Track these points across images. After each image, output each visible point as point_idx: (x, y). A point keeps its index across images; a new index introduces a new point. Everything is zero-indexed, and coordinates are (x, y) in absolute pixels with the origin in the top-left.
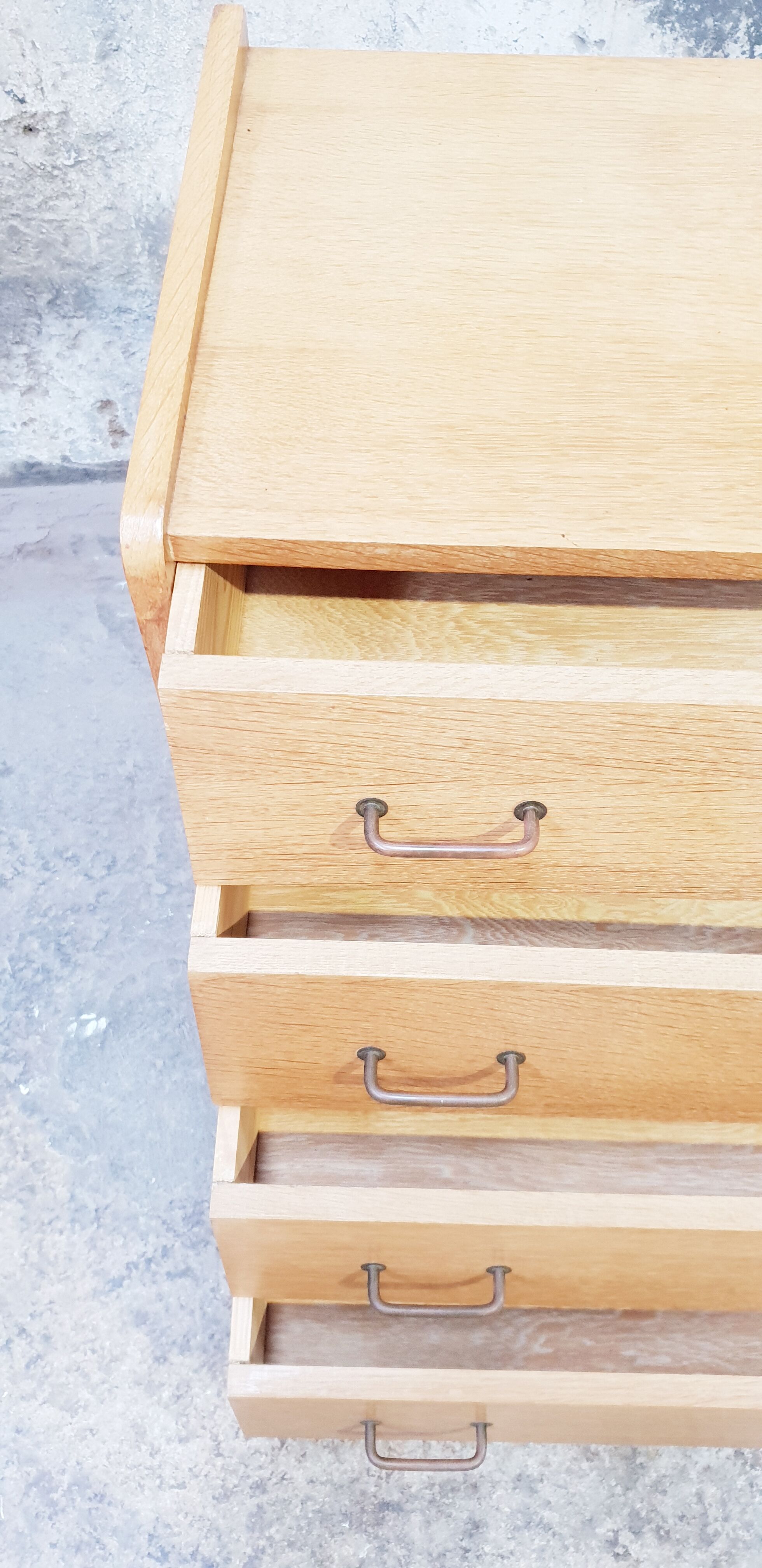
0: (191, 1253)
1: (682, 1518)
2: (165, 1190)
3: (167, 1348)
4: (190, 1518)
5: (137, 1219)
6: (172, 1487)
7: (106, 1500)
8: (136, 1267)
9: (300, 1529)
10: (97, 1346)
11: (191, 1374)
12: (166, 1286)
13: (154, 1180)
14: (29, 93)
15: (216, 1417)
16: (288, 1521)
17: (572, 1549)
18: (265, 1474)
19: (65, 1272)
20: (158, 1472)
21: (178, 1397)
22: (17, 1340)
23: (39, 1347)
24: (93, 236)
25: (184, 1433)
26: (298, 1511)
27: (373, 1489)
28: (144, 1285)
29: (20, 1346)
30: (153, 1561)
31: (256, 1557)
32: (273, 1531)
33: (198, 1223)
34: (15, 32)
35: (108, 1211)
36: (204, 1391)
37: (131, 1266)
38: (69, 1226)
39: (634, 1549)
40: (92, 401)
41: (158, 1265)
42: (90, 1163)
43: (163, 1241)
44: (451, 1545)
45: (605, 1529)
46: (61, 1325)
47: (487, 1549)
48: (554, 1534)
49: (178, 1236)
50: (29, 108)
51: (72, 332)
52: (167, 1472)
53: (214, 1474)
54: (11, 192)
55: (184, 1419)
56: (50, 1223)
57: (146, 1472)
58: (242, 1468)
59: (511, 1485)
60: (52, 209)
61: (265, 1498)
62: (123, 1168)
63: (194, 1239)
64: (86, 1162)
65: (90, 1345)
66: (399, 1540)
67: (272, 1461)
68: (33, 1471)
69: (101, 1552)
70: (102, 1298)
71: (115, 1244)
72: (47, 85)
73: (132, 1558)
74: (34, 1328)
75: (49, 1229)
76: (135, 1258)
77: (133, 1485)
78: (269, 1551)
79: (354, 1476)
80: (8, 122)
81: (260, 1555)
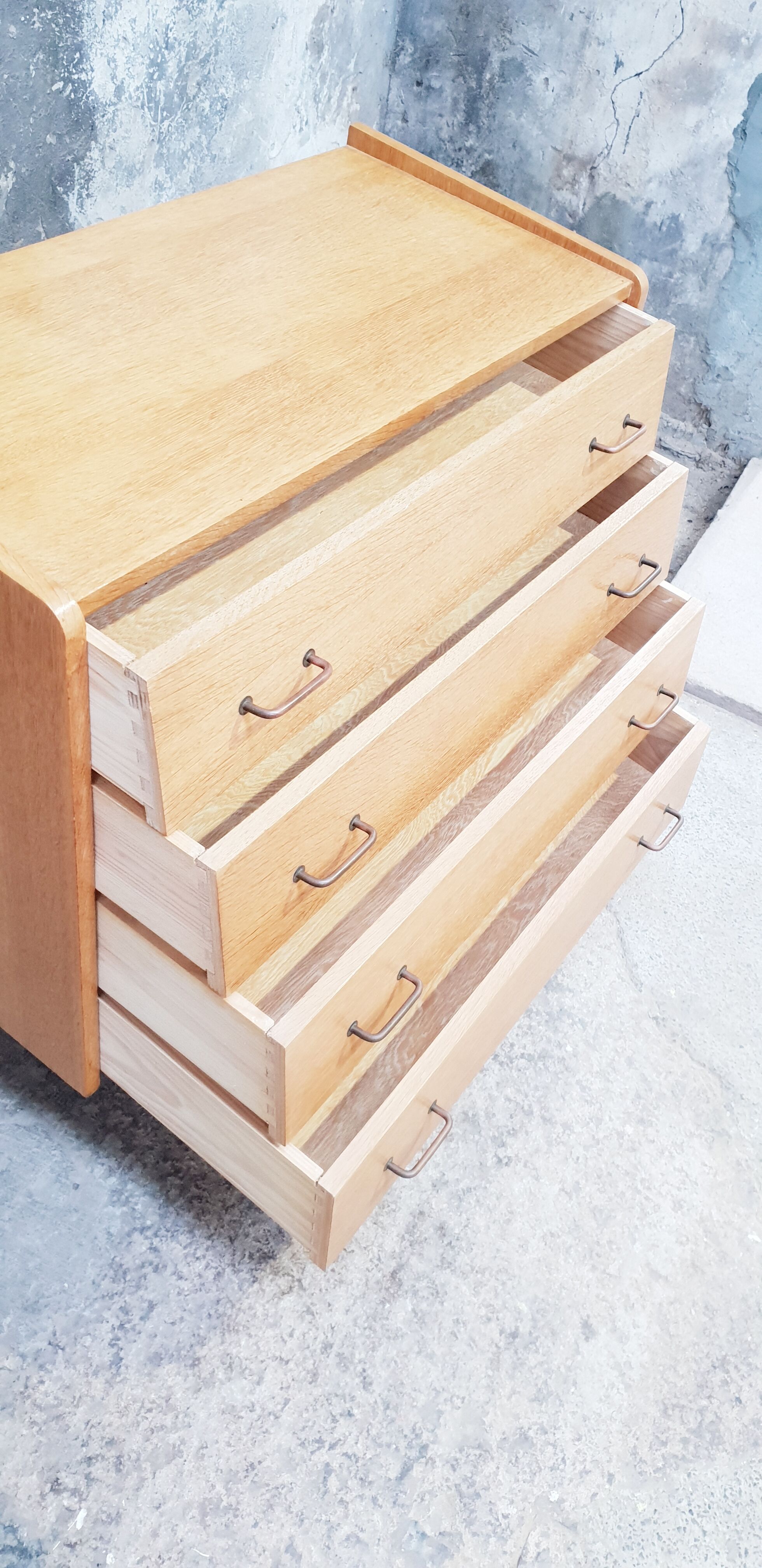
0: (141, 1293)
1: (511, 1117)
2: (81, 1282)
3: (191, 1353)
4: (310, 1408)
5: (83, 1316)
6: (282, 1409)
7: (256, 1464)
8: (119, 1339)
9: (368, 1337)
10: (148, 1405)
11: (221, 1348)
12: (149, 1326)
13: (66, 1285)
15: (262, 1349)
16: (359, 1342)
17: (488, 1185)
18: (322, 1337)
19: (74, 1398)
20: (266, 1412)
21: (230, 1366)
22: (92, 1469)
23: (112, 1453)
25: (255, 1378)
26: (358, 1332)
27: (380, 1275)
28: (135, 1341)
29: (97, 1470)
30: (317, 1453)
31: (365, 1378)
32: (357, 1356)
33: (125, 1273)
35: (58, 1334)
36: (240, 1345)
37: (114, 1342)
38: (42, 1373)
39: (509, 1152)
41: (129, 1322)
42: (9, 1326)
43: (115, 1307)
44: (441, 1251)
45: (491, 1161)
46: (109, 1425)
47: (457, 1231)
48: (475, 1189)
49: (121, 1294)
52: (271, 1406)
53: (295, 1374)
55: (247, 1371)
56: (26, 1387)
57: (259, 1422)
58: (307, 1352)
59: (434, 1192)
61: (335, 1348)
62: (37, 1302)
63: (134, 1284)
64: (6, 1328)
65: (143, 1411)
66: (418, 1279)
67: (317, 1329)
68: (195, 1512)
69: (285, 1489)
70: (118, 1379)
71: (87, 1344)
73: (305, 1469)
74: (94, 1448)
75: (31, 1391)
76: (110, 1336)
77: (261, 1437)
78: (367, 1366)
79: (364, 1281)
81: (365, 1374)
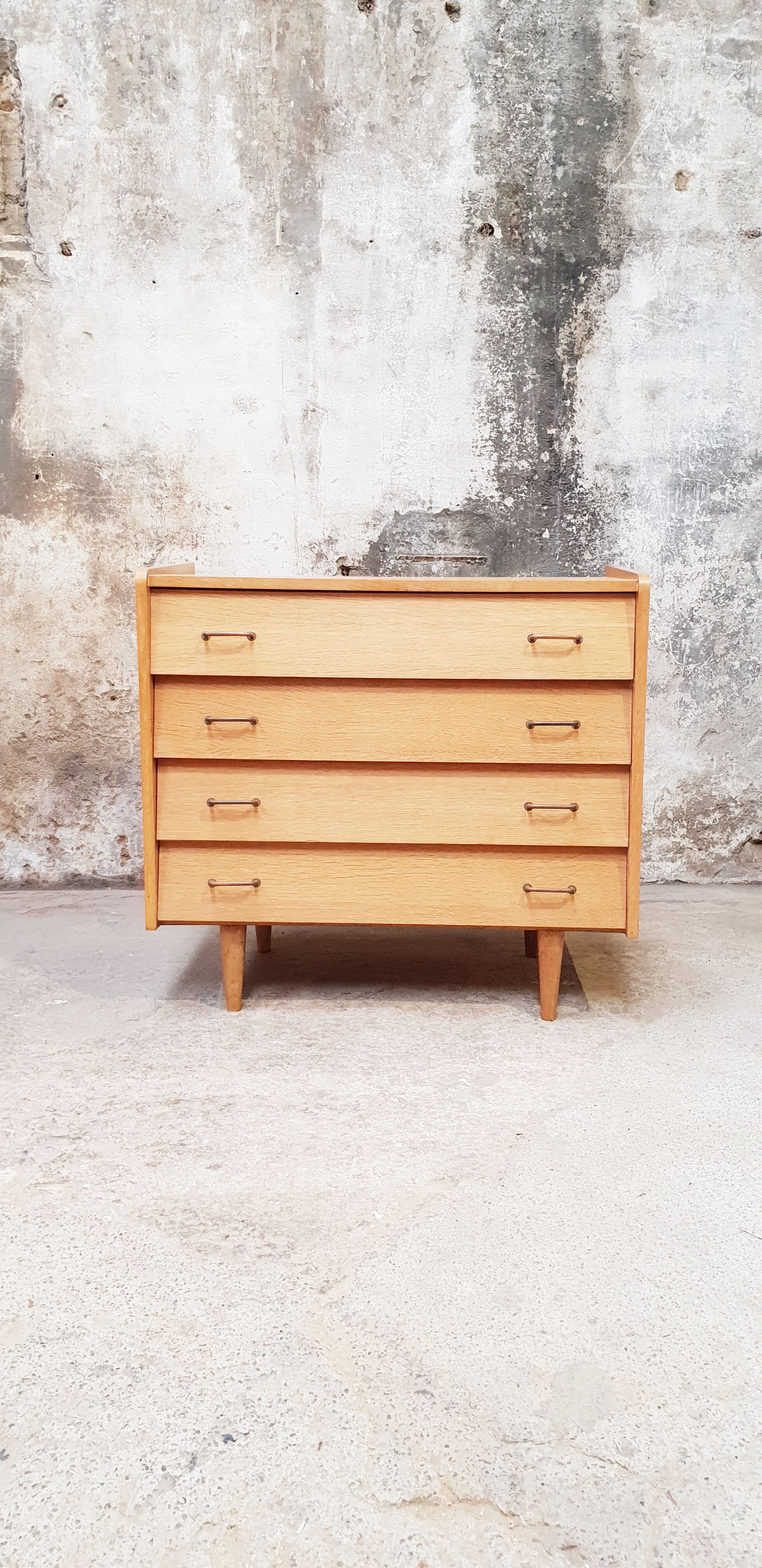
14: (116, 682)
24: (132, 745)
34: (116, 658)
40: (116, 835)
50: (115, 688)
51: (113, 795)
54: (100, 724)
60: (115, 732)
72: (125, 679)
80: (105, 694)
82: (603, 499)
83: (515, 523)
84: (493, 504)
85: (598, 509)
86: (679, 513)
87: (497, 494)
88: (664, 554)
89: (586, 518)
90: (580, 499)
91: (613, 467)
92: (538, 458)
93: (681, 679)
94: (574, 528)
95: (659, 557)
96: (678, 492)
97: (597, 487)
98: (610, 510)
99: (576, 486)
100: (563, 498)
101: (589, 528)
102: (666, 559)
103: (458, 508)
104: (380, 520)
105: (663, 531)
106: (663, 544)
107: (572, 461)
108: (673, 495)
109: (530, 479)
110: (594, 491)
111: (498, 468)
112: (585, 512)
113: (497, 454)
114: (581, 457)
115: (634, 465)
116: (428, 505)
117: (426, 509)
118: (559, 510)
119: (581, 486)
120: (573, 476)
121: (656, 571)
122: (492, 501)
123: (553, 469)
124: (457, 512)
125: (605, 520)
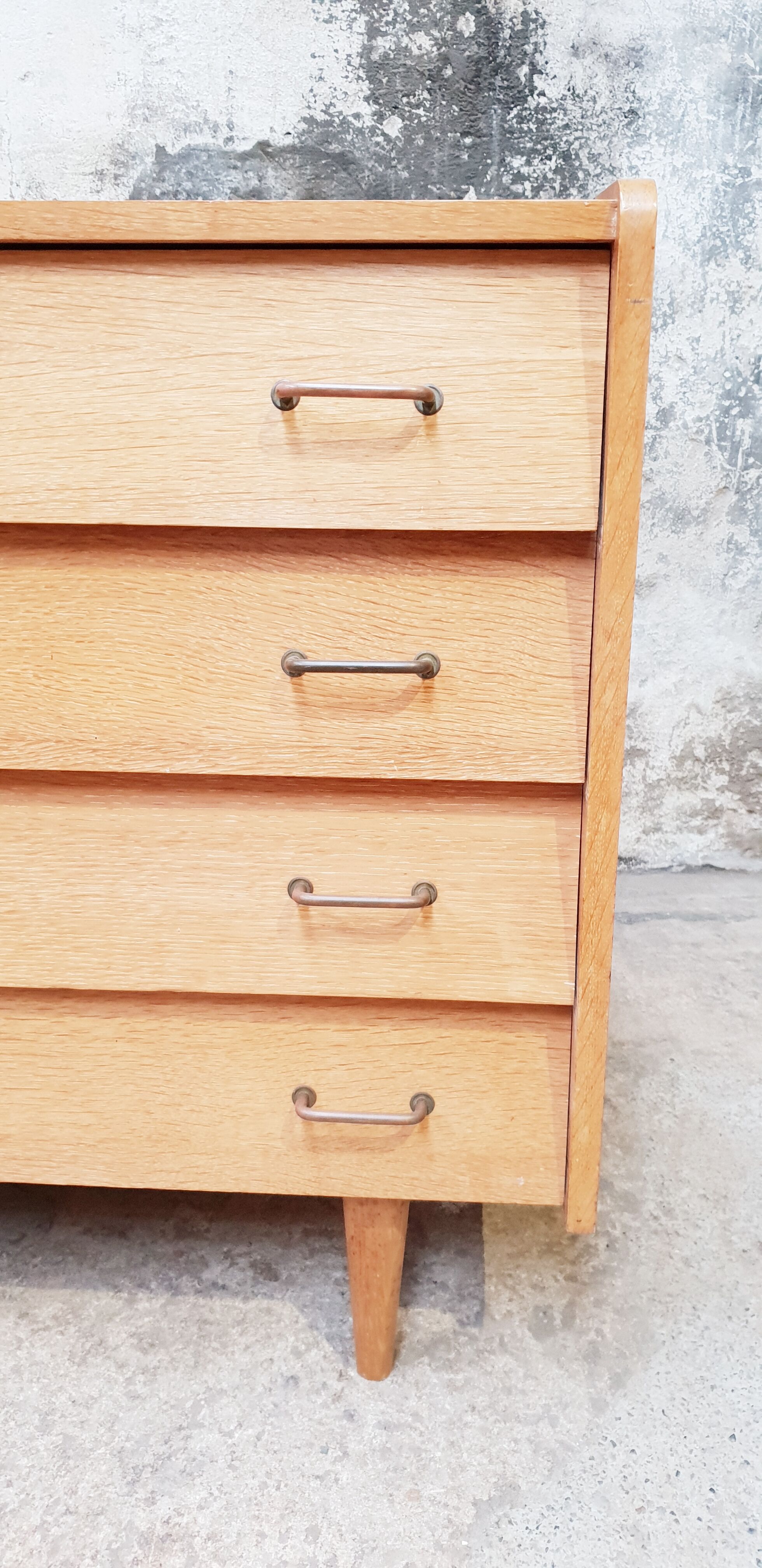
82: (587, 122)
83: (405, 174)
84: (360, 131)
85: (576, 145)
86: (741, 155)
87: (367, 110)
88: (709, 243)
89: (552, 164)
90: (541, 123)
91: (609, 50)
92: (452, 27)
93: (732, 498)
94: (528, 185)
95: (697, 249)
96: (741, 107)
97: (575, 96)
98: (599, 147)
99: (532, 93)
100: (504, 120)
101: (557, 185)
102: (710, 255)
103: (288, 141)
104: (125, 165)
105: (707, 194)
106: (706, 221)
107: (522, 36)
108: (730, 114)
109: (435, 76)
110: (569, 104)
111: (367, 51)
112: (549, 152)
113: (364, 18)
114: (542, 26)
115: (652, 44)
116: (225, 132)
117: (221, 142)
118: (495, 146)
119: (542, 94)
120: (525, 69)
121: (689, 279)
122: (358, 124)
123: (483, 53)
124: (283, 150)
125: (591, 168)
